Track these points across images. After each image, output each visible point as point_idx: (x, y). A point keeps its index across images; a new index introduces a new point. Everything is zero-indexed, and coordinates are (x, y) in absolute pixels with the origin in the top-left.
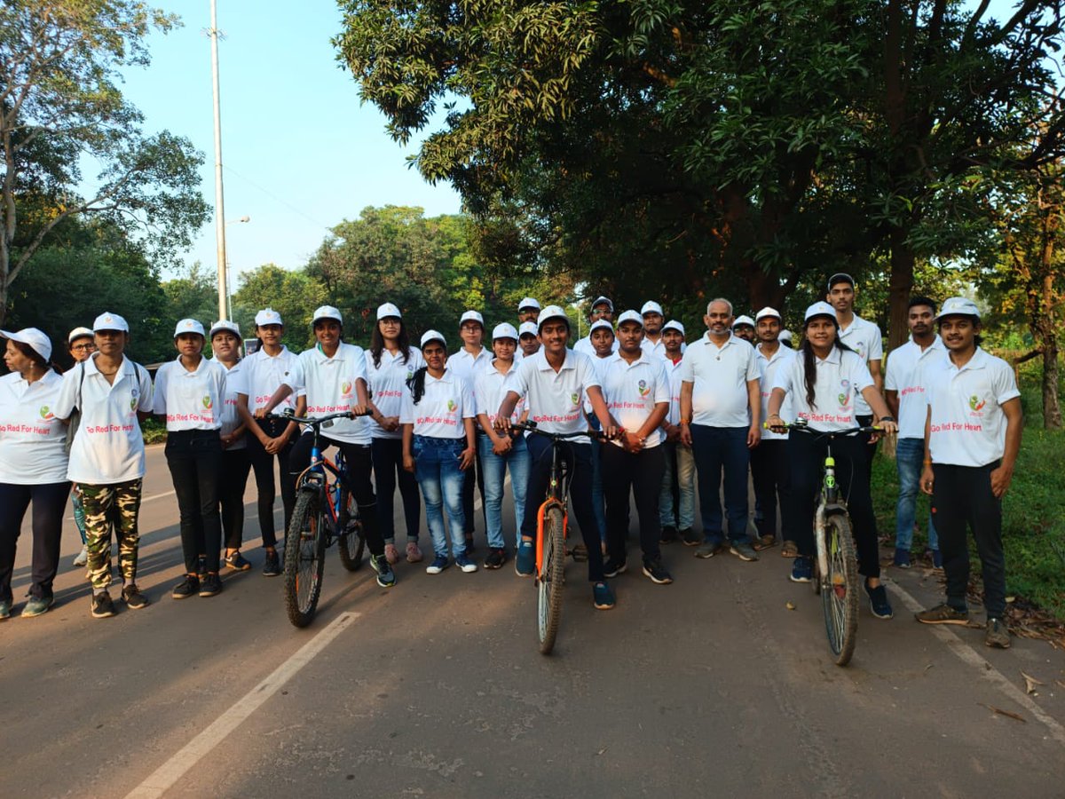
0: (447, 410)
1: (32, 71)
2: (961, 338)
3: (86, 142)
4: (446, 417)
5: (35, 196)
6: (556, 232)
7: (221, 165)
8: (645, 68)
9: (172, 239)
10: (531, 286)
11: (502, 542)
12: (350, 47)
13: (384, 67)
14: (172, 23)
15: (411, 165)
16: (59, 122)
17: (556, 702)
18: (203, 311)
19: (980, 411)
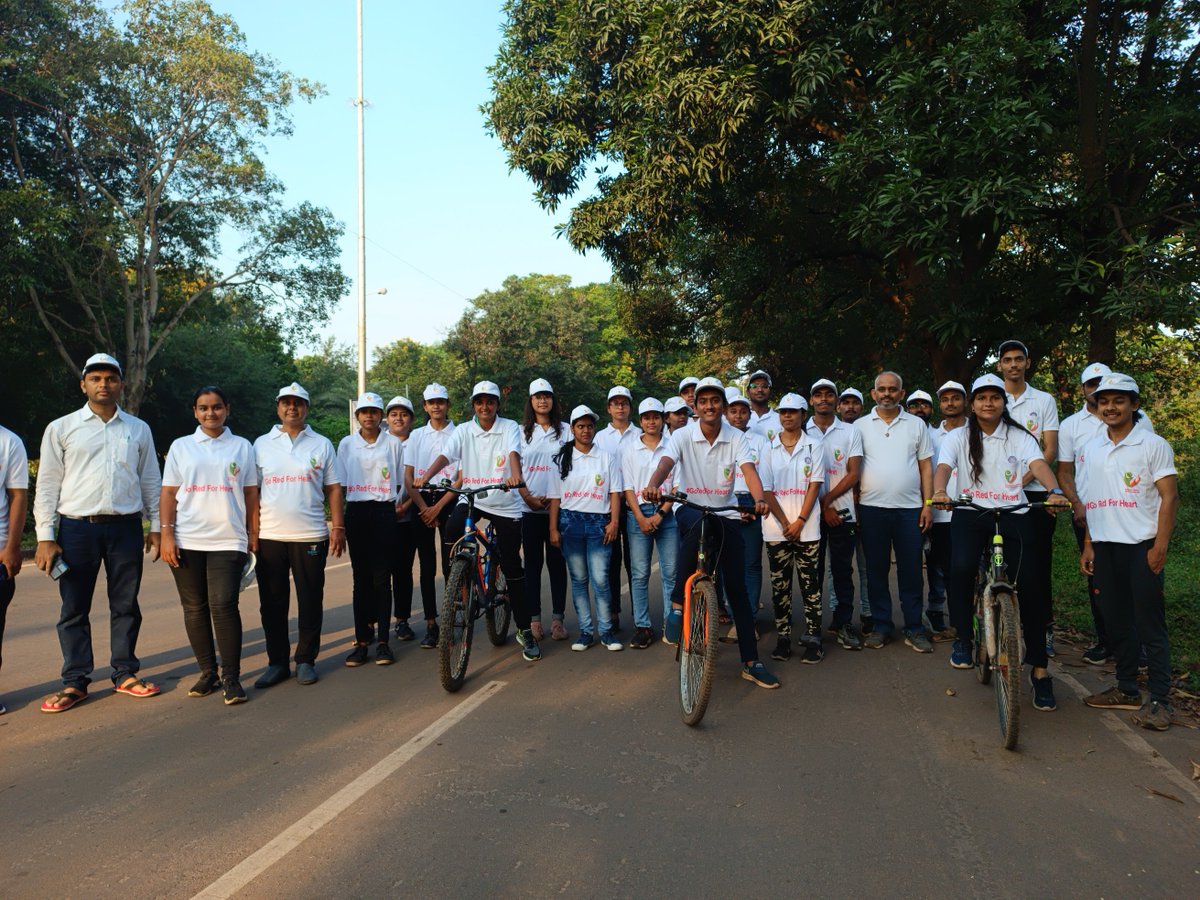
0: (595, 484)
1: (179, 145)
2: (1119, 414)
3: (228, 215)
4: (593, 492)
5: (175, 271)
6: (714, 302)
7: (364, 237)
8: (813, 124)
9: (310, 313)
10: (687, 361)
11: (649, 622)
12: (498, 115)
13: (533, 133)
14: (316, 91)
15: (560, 234)
16: (202, 195)
17: (698, 764)
18: (336, 389)
19: (1135, 487)
